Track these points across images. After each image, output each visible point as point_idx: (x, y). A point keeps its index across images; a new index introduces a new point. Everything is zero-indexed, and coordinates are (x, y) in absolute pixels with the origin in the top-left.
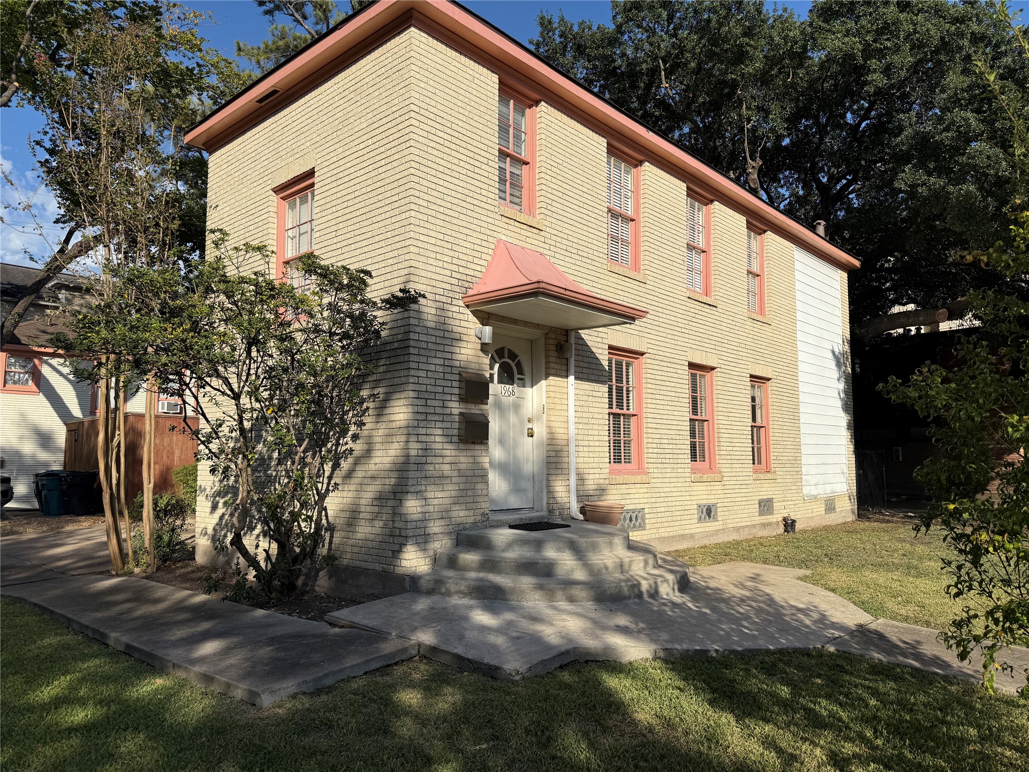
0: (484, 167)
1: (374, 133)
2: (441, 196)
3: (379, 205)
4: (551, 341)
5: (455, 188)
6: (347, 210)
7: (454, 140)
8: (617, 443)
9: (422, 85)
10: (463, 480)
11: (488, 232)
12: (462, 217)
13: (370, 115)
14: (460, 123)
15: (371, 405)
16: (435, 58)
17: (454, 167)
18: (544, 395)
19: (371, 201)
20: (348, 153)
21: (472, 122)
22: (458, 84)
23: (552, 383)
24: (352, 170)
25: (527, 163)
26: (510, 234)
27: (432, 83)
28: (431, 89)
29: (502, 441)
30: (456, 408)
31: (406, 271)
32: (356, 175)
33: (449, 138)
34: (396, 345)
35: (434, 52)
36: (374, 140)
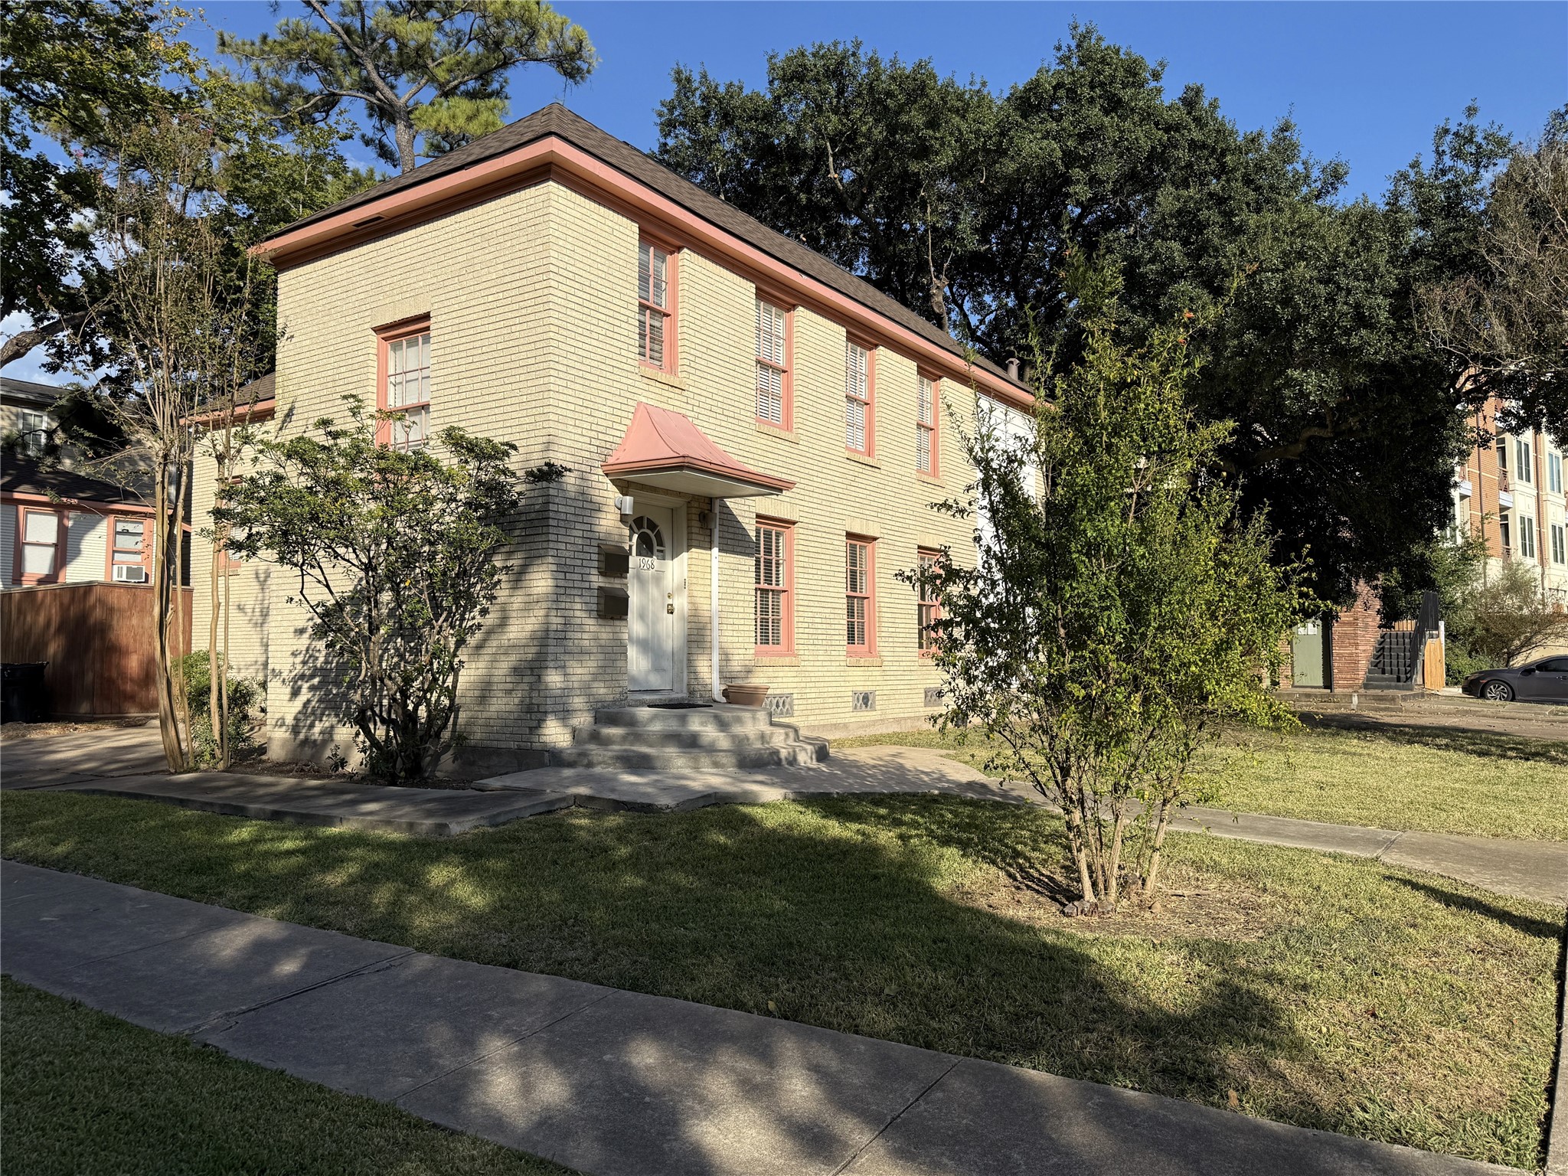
0: (624, 325)
1: (505, 287)
2: (580, 359)
3: (512, 365)
4: (694, 510)
5: (594, 350)
6: (473, 366)
7: (593, 299)
8: (765, 621)
9: (561, 243)
10: (601, 657)
11: (628, 395)
12: (601, 380)
13: (501, 267)
14: (600, 281)
15: (504, 578)
16: (574, 213)
17: (592, 328)
18: (686, 568)
19: (502, 360)
20: (473, 303)
21: (611, 278)
22: (597, 238)
23: (695, 555)
24: (479, 323)
25: (668, 315)
26: (652, 396)
27: (570, 239)
28: (569, 246)
29: (642, 616)
30: (597, 580)
31: (545, 439)
32: (484, 328)
33: (587, 297)
34: (533, 516)
35: (572, 205)
36: (506, 294)
